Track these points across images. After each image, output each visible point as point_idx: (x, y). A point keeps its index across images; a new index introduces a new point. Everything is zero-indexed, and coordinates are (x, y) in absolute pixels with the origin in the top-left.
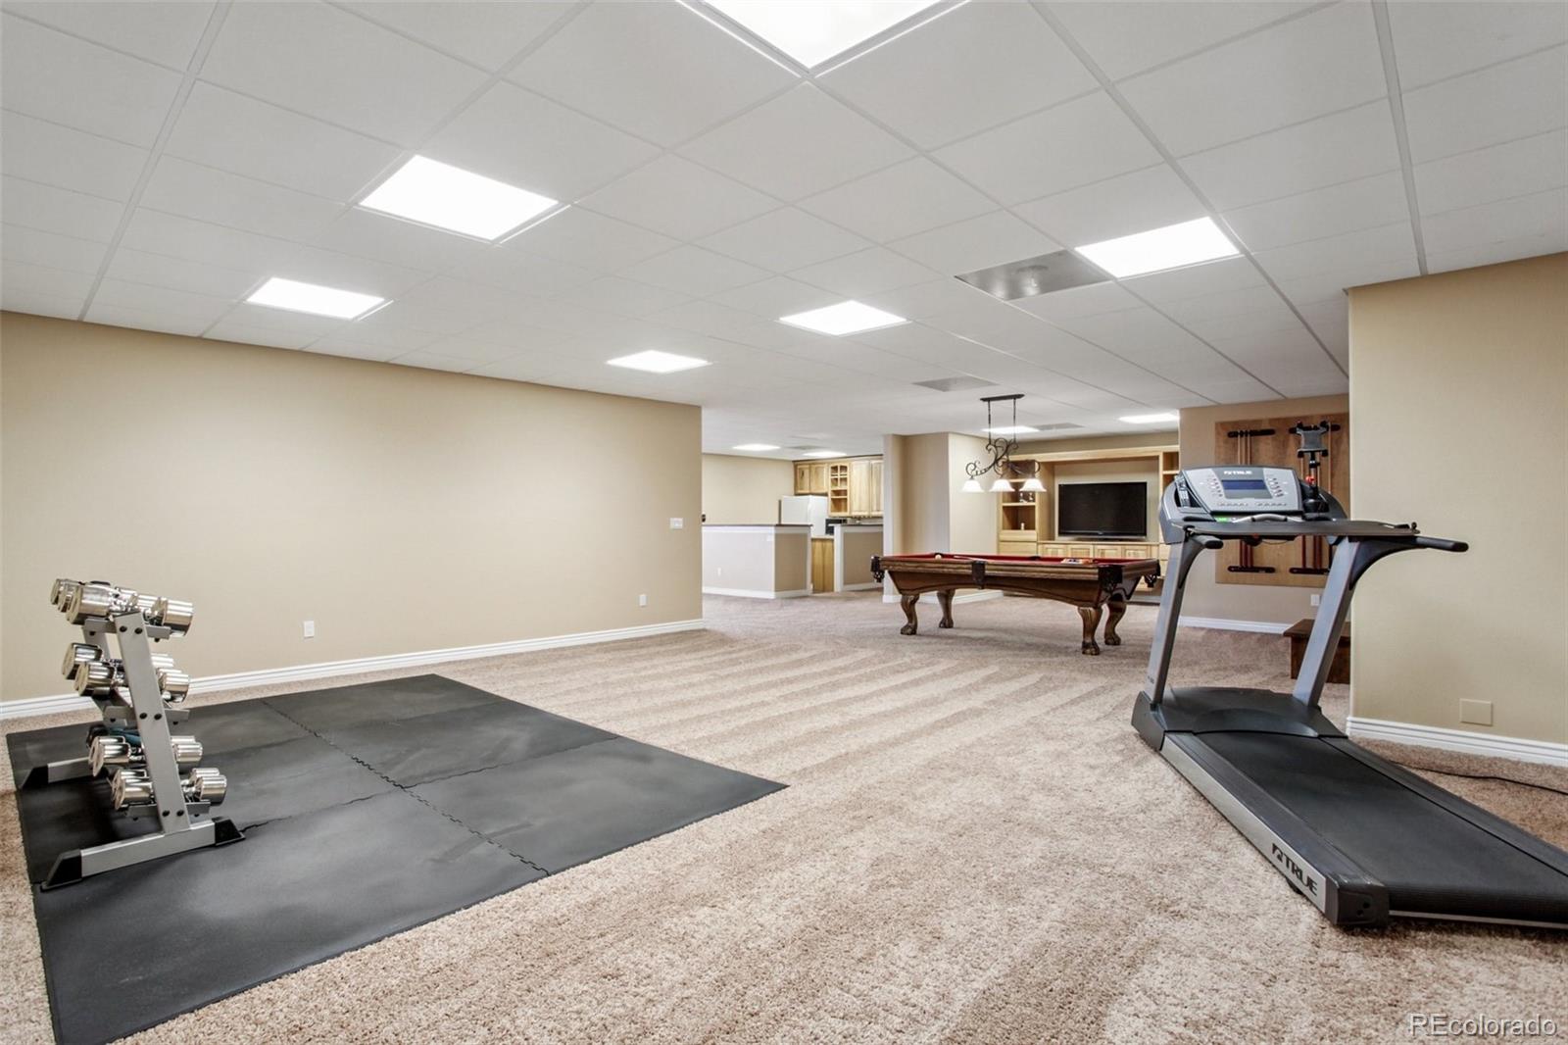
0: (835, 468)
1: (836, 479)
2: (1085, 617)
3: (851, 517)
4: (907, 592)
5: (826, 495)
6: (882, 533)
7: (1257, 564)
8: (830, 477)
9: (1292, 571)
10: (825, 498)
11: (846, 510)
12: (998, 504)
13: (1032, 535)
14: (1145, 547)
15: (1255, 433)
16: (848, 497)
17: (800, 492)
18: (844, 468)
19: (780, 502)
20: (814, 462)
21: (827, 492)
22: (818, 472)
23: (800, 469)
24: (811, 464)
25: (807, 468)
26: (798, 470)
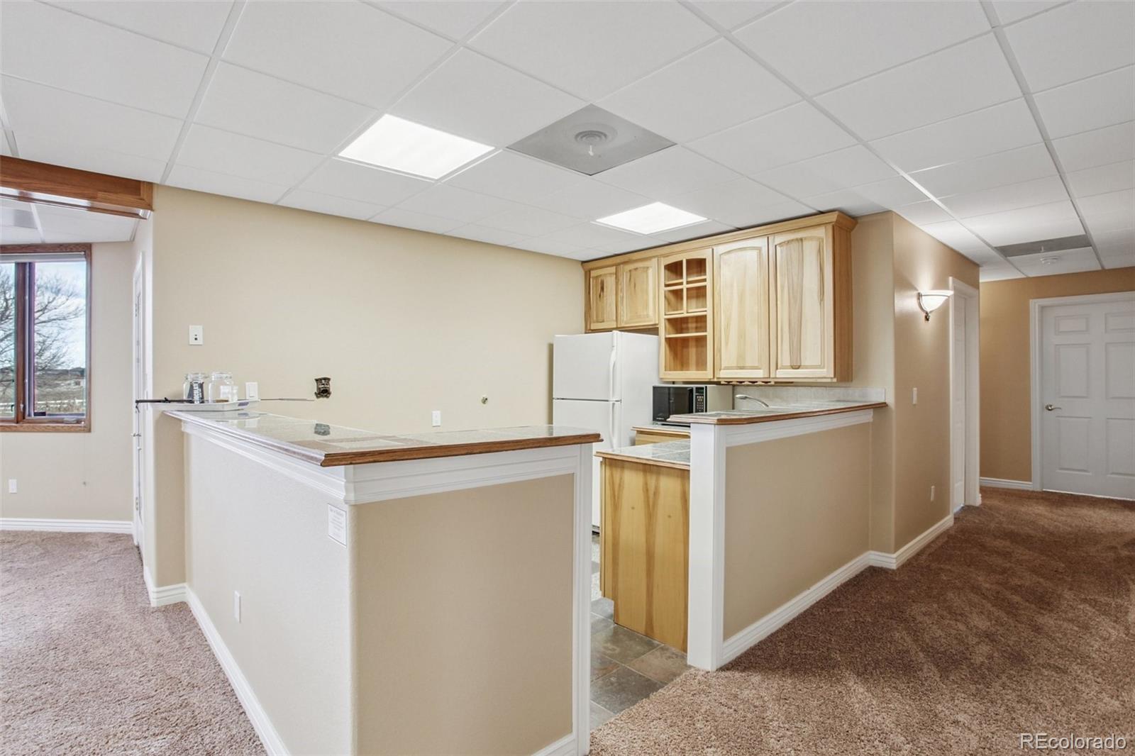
0: (675, 269)
1: (679, 293)
3: (718, 383)
5: (653, 330)
8: (663, 289)
10: (653, 337)
11: (701, 364)
16: (709, 333)
17: (594, 326)
18: (698, 265)
19: (551, 347)
20: (626, 260)
21: (655, 325)
22: (635, 280)
23: (594, 278)
24: (619, 264)
25: (611, 274)
26: (591, 280)
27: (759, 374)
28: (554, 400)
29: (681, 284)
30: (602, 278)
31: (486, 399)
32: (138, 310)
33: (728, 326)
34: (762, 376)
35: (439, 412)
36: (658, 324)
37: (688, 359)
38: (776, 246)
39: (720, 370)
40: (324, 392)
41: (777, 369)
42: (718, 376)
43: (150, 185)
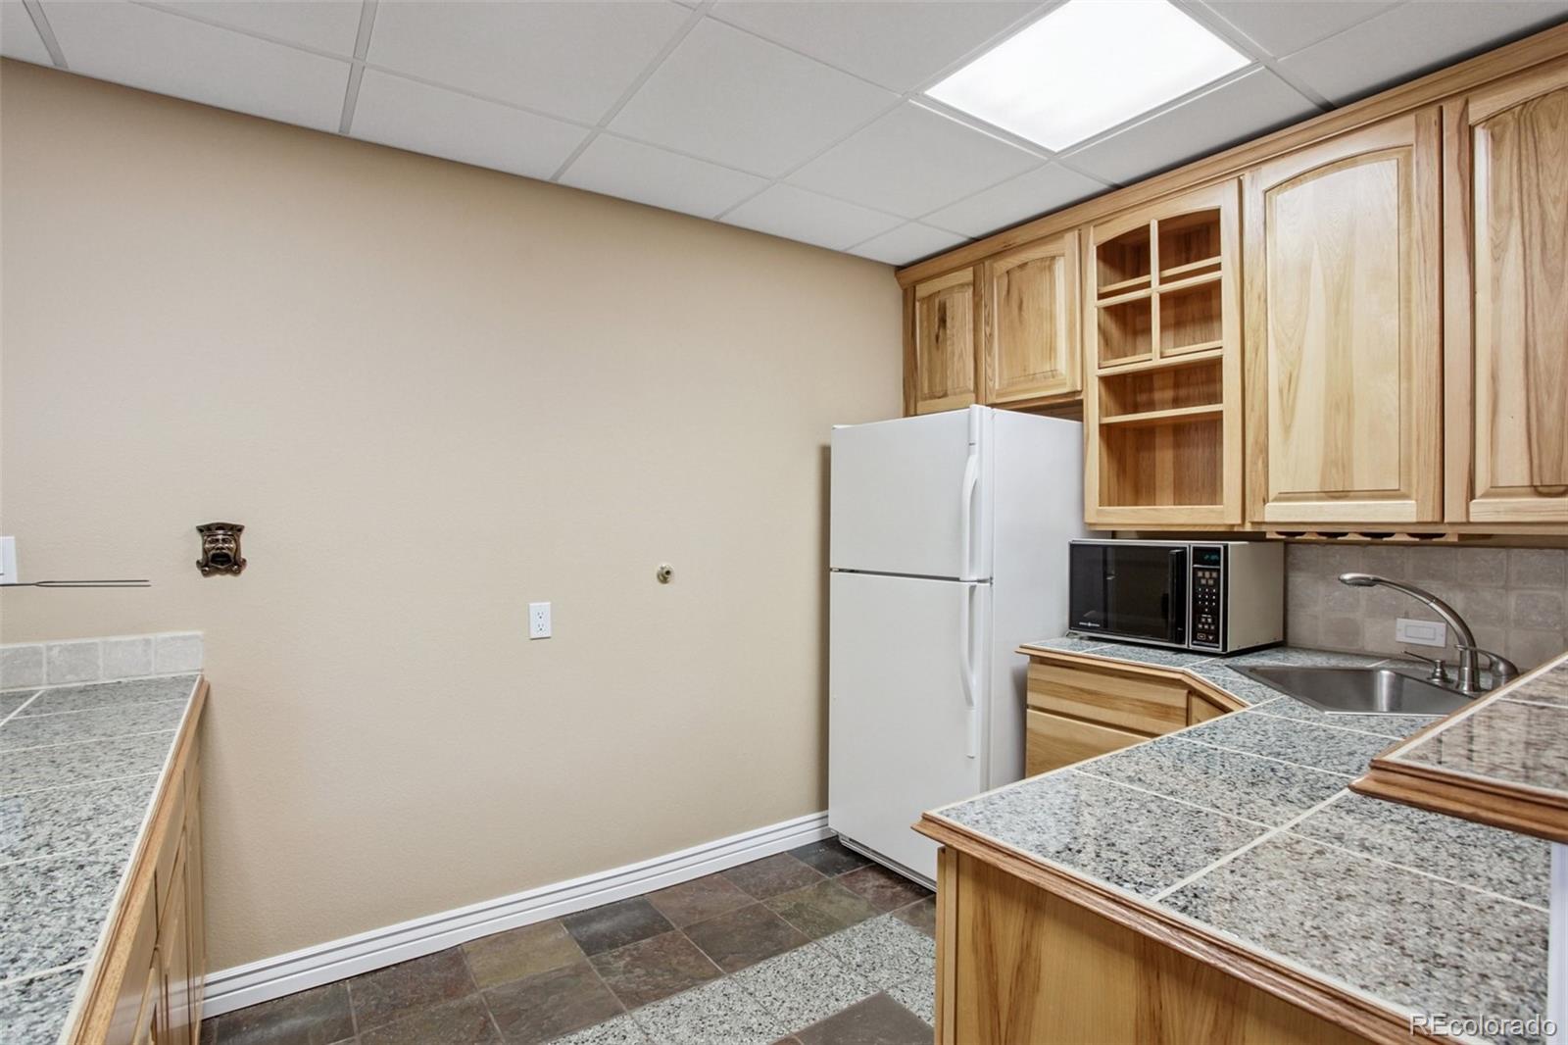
0: (1127, 251)
1: (1145, 308)
5: (1069, 407)
11: (1211, 491)
16: (1229, 405)
17: (924, 408)
20: (999, 248)
21: (1075, 393)
22: (1020, 290)
24: (982, 260)
25: (962, 285)
26: (917, 304)
27: (1404, 512)
28: (832, 573)
29: (1148, 285)
30: (941, 297)
31: (668, 573)
33: (1291, 380)
34: (1414, 520)
35: (545, 606)
36: (1081, 392)
37: (1152, 476)
38: (1471, 129)
39: (1265, 501)
40: (224, 561)
41: (1472, 495)
42: (1256, 519)
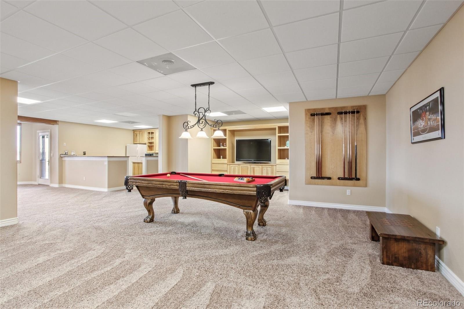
0: (149, 133)
1: (150, 137)
2: (248, 216)
4: (147, 197)
5: (145, 144)
6: (158, 160)
7: (324, 175)
8: (147, 136)
9: (339, 179)
12: (211, 147)
13: (225, 161)
14: (270, 166)
15: (322, 114)
16: (154, 145)
17: (135, 143)
18: (152, 133)
19: (126, 147)
22: (142, 134)
23: (136, 133)
24: (140, 131)
25: (138, 133)
28: (127, 152)
32: (38, 139)
33: (157, 143)
37: (151, 149)
39: (156, 151)
40: (85, 154)
43: (58, 121)
